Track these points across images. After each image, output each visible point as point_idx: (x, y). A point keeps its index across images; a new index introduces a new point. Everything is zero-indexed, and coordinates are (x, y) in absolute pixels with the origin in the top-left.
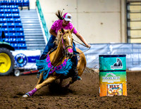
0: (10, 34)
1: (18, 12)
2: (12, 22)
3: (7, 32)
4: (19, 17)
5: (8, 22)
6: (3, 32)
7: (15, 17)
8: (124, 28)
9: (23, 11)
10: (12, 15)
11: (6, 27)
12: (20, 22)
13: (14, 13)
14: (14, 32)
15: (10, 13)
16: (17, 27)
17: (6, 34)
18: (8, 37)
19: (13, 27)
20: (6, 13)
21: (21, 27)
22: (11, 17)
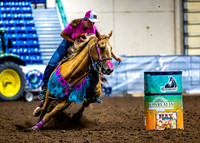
0: (19, 43)
1: (30, 12)
2: (22, 25)
3: (15, 39)
4: (31, 19)
5: (17, 25)
6: (10, 40)
7: (26, 19)
9: (37, 10)
10: (23, 15)
11: (13, 32)
12: (33, 25)
13: (25, 12)
14: (25, 39)
15: (19, 12)
16: (29, 32)
17: (14, 43)
18: (16, 47)
19: (24, 32)
20: (14, 12)
21: (35, 32)
22: (20, 19)
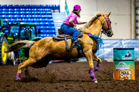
0: (45, 31)
1: (51, 14)
2: (46, 21)
3: (42, 29)
4: (51, 18)
5: (44, 21)
6: (39, 30)
7: (48, 18)
8: (133, 27)
9: (55, 13)
10: (47, 16)
11: (41, 25)
12: (52, 22)
13: (48, 14)
14: (48, 29)
15: (44, 14)
16: (50, 25)
17: (42, 31)
18: (43, 33)
19: (47, 25)
20: (42, 14)
21: (53, 25)
22: (45, 18)
